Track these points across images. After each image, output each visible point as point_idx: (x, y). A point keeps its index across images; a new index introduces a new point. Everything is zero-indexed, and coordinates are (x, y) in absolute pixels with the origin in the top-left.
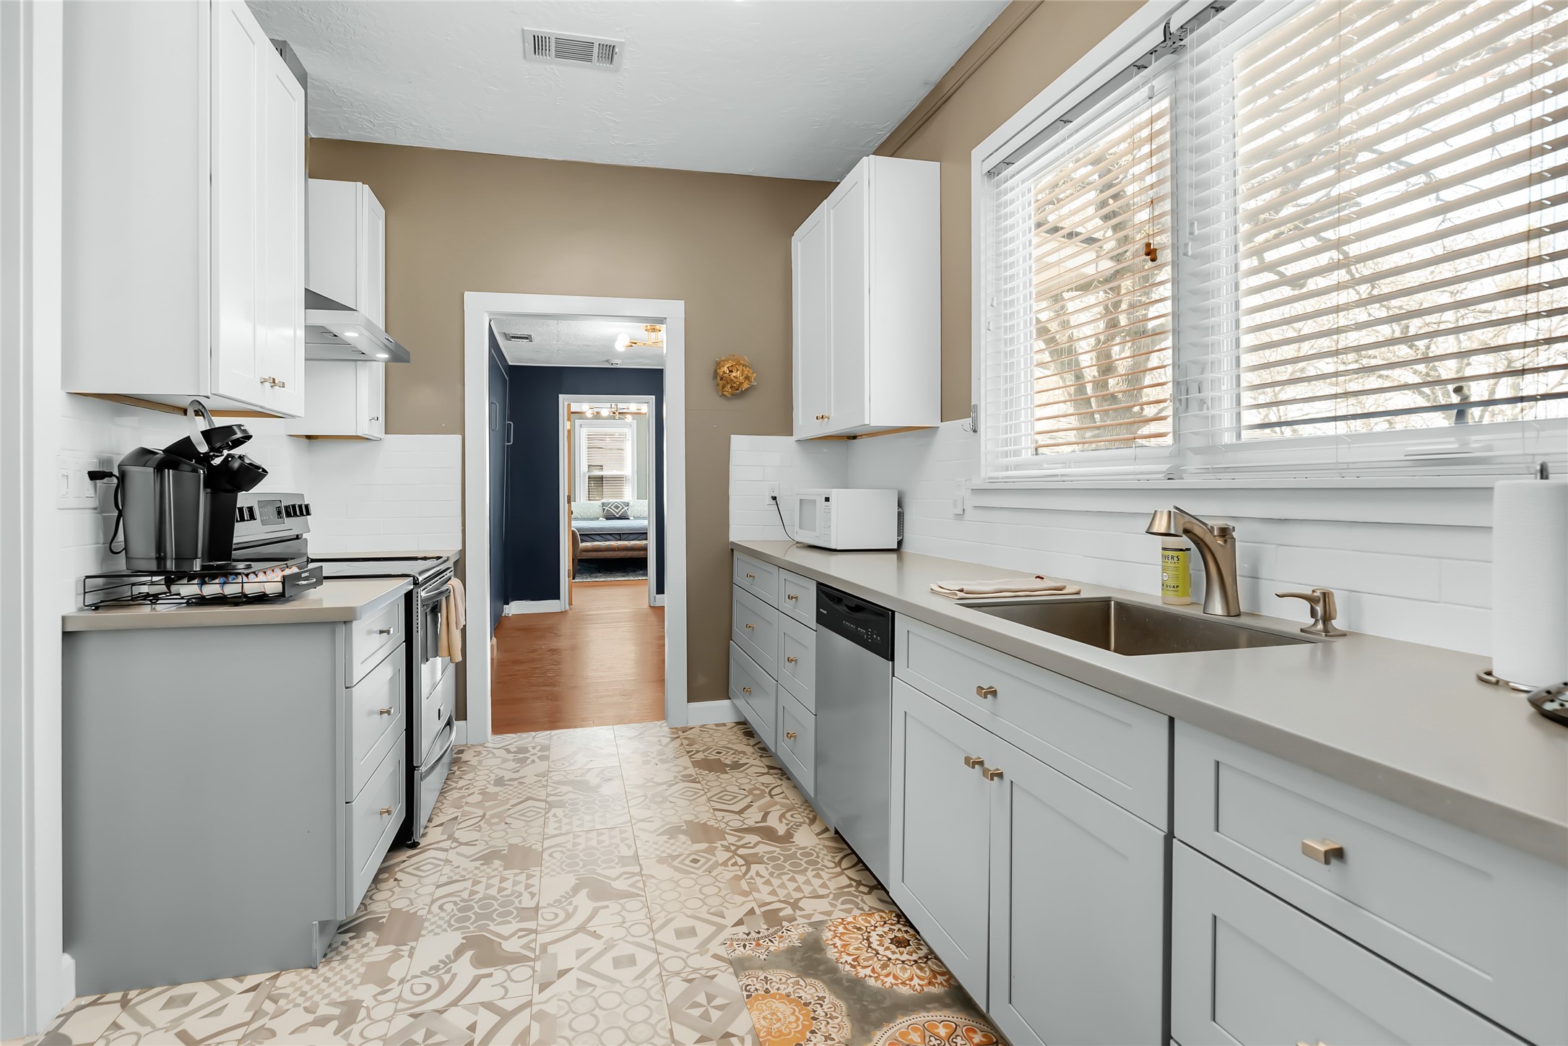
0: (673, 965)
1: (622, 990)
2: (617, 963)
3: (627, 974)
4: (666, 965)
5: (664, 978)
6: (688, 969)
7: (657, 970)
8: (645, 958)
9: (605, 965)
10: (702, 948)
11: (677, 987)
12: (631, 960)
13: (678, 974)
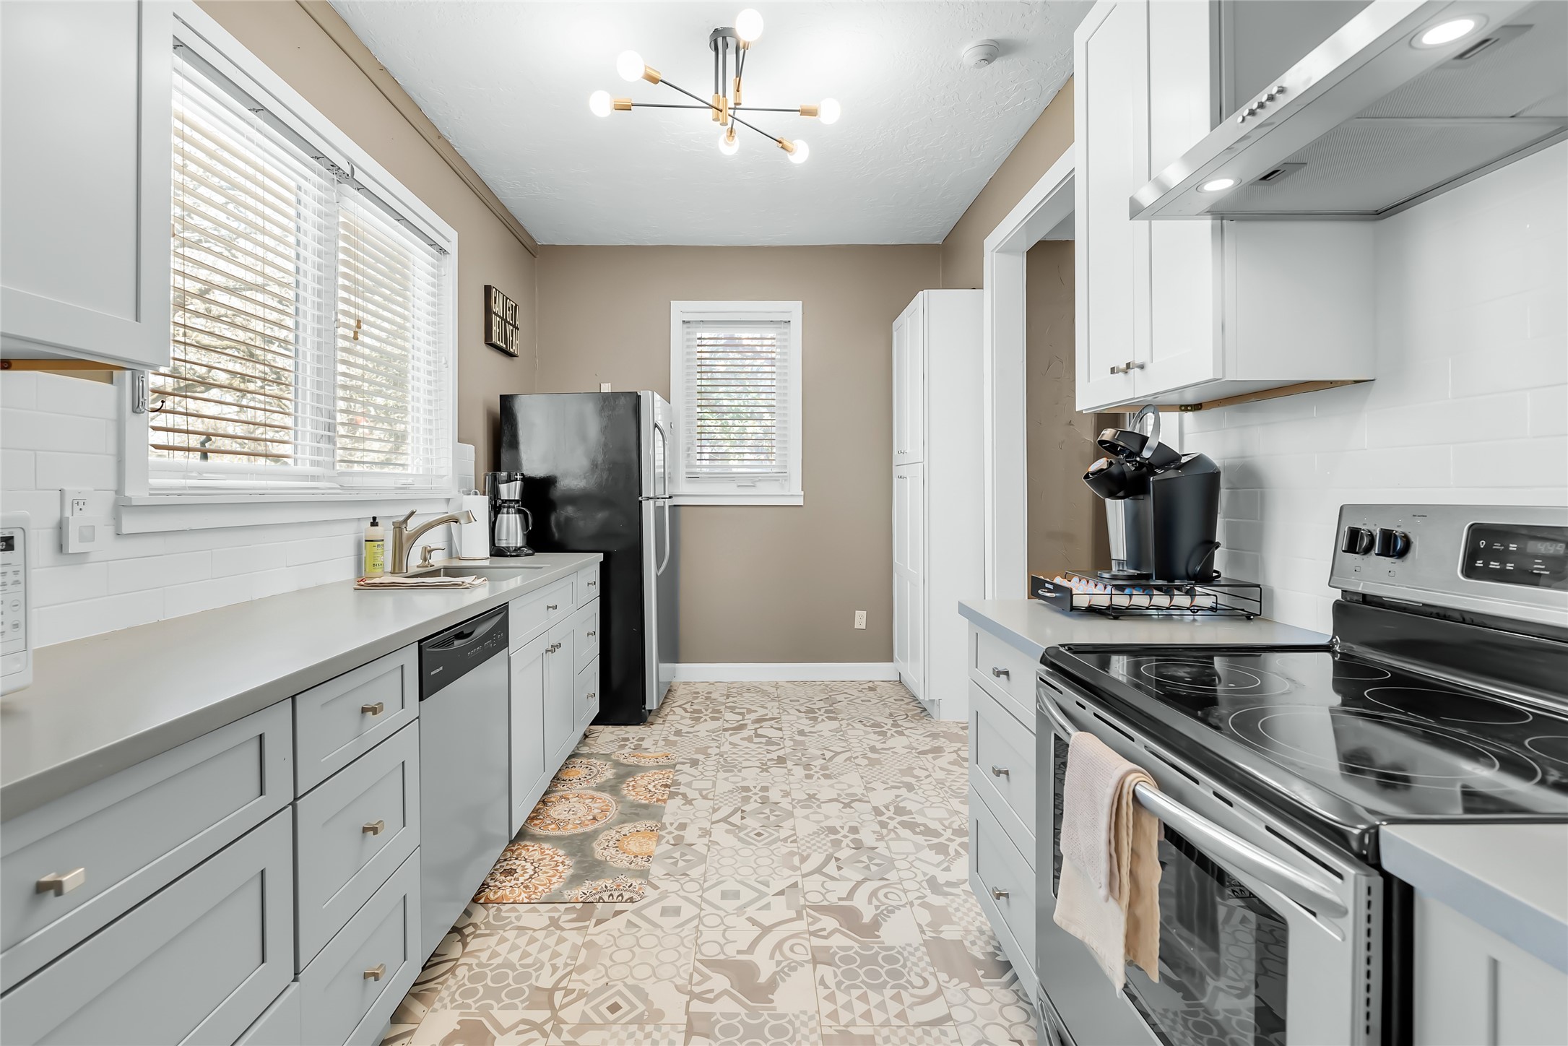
0: (694, 886)
1: (736, 876)
2: (736, 895)
3: (730, 885)
4: (698, 887)
5: (703, 878)
6: (682, 882)
7: (706, 885)
8: (713, 896)
9: (747, 895)
10: (664, 896)
11: (695, 873)
12: (724, 895)
13: (692, 880)
